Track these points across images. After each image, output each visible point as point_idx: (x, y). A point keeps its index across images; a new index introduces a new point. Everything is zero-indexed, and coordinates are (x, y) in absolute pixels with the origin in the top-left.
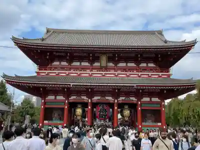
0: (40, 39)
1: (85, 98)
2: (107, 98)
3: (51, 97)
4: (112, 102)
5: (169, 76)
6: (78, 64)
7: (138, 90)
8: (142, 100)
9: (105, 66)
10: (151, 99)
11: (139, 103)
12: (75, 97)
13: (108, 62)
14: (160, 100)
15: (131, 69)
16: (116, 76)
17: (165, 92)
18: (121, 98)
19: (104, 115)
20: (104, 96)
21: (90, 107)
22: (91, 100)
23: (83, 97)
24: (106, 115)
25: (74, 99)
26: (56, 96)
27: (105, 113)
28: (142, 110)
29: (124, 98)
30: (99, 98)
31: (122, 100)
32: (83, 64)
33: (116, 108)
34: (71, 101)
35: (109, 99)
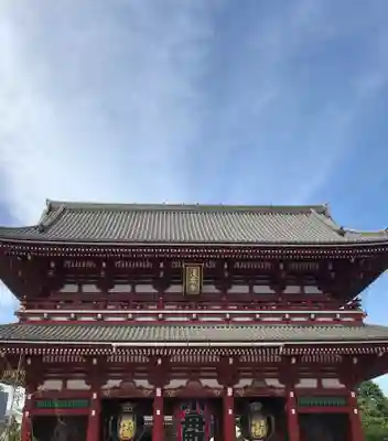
0: (35, 228)
1: (144, 383)
2: (205, 382)
3: (53, 385)
4: (217, 393)
5: (359, 318)
6: (127, 289)
7: (287, 358)
8: (298, 386)
9: (198, 293)
10: (319, 383)
11: (292, 394)
12: (117, 383)
13: (205, 283)
14: (343, 386)
15: (262, 302)
16: (228, 321)
17: (355, 361)
19: (197, 434)
20: (197, 379)
21: (158, 412)
22: (163, 391)
23: (139, 382)
25: (115, 388)
26: (65, 380)
27: (200, 428)
28: (299, 415)
29: (249, 382)
30: (183, 382)
31: (246, 387)
32: (140, 289)
33: (230, 412)
34: (107, 394)
35: (210, 385)
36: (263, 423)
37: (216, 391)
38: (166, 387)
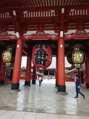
1: (12, 33)
2: (46, 32)
4: (54, 37)
18: (70, 32)
19: (42, 60)
20: (42, 30)
24: (46, 60)
27: (45, 57)
29: (74, 31)
30: (34, 32)
33: (61, 46)
35: (50, 33)
36: (81, 55)
37: (53, 36)
38: (24, 35)
